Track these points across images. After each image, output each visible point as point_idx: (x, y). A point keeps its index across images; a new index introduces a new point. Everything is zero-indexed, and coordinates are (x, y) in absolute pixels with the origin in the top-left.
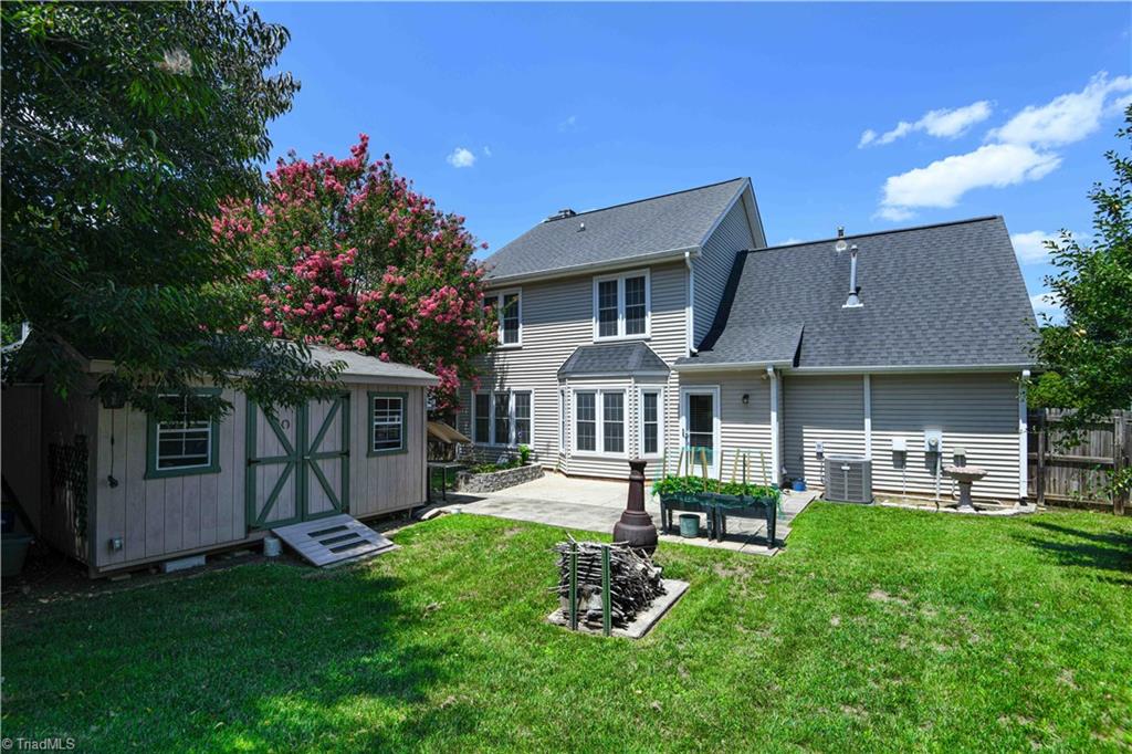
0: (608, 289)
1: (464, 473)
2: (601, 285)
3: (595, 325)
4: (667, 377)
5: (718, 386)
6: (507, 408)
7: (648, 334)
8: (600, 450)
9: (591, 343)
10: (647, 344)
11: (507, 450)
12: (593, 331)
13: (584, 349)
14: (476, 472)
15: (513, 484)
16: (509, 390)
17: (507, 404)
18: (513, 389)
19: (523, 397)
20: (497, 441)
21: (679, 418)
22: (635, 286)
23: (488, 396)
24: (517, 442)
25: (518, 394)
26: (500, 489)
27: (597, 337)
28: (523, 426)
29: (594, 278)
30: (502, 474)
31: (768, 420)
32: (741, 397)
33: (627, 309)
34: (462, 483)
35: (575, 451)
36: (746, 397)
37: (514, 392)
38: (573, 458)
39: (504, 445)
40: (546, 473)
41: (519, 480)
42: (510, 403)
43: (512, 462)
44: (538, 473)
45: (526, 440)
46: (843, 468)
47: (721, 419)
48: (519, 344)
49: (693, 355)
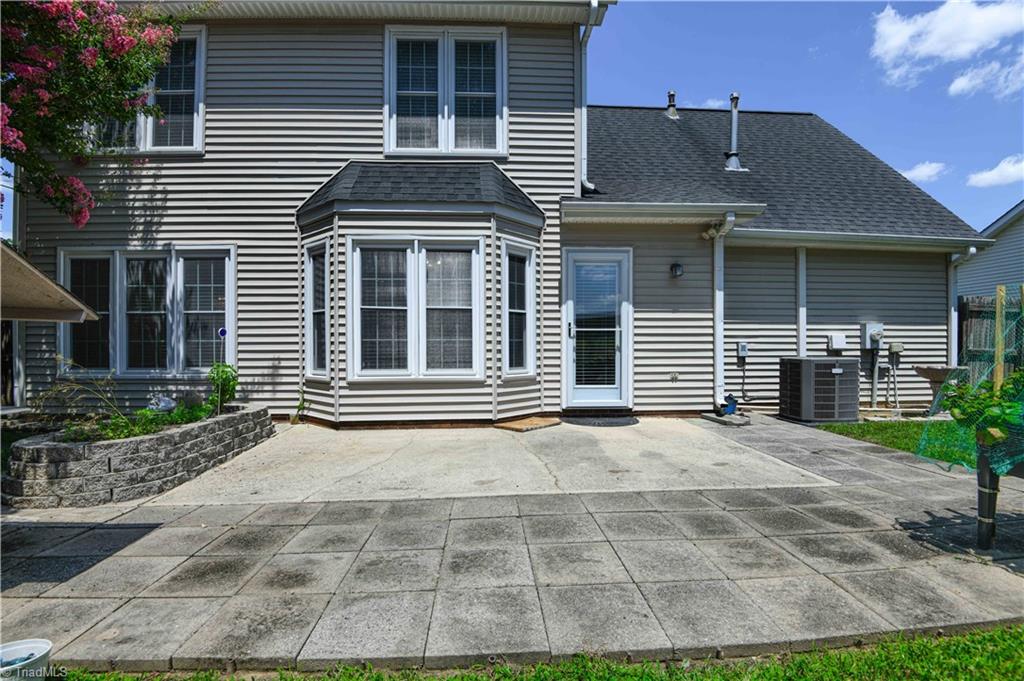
0: (416, 56)
1: (44, 443)
2: (403, 46)
3: (390, 125)
4: (539, 231)
5: (631, 249)
6: (161, 291)
7: (501, 148)
8: (417, 367)
9: (381, 157)
10: (501, 167)
11: (164, 382)
12: (385, 133)
13: (365, 167)
14: (90, 438)
15: (215, 460)
16: (168, 250)
17: (162, 281)
18: (179, 245)
19: (207, 268)
20: (133, 362)
21: (560, 304)
22: (475, 58)
23: (104, 265)
24: (189, 363)
25: (191, 258)
26: (182, 481)
27: (391, 146)
28: (205, 330)
29: (389, 28)
30: (185, 436)
31: (711, 306)
32: (667, 268)
33: (458, 99)
34: (37, 479)
35: (355, 371)
36: (674, 267)
37: (180, 253)
38: (352, 386)
39: (155, 373)
40: (279, 427)
41: (228, 448)
42: (170, 282)
43: (190, 408)
44: (262, 426)
45: (216, 355)
46: (834, 371)
47: (635, 305)
48: (197, 146)
49: (585, 191)
